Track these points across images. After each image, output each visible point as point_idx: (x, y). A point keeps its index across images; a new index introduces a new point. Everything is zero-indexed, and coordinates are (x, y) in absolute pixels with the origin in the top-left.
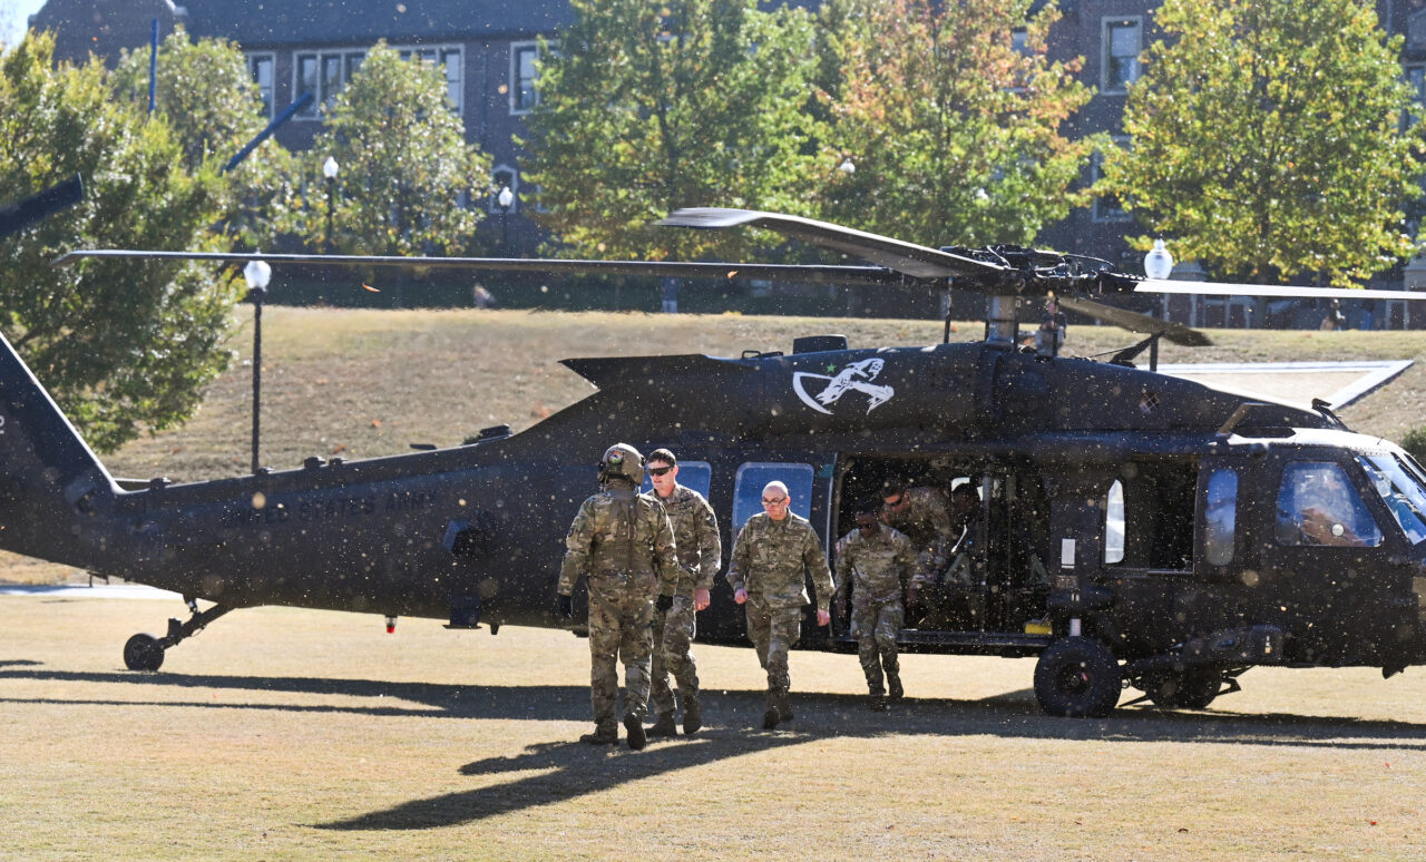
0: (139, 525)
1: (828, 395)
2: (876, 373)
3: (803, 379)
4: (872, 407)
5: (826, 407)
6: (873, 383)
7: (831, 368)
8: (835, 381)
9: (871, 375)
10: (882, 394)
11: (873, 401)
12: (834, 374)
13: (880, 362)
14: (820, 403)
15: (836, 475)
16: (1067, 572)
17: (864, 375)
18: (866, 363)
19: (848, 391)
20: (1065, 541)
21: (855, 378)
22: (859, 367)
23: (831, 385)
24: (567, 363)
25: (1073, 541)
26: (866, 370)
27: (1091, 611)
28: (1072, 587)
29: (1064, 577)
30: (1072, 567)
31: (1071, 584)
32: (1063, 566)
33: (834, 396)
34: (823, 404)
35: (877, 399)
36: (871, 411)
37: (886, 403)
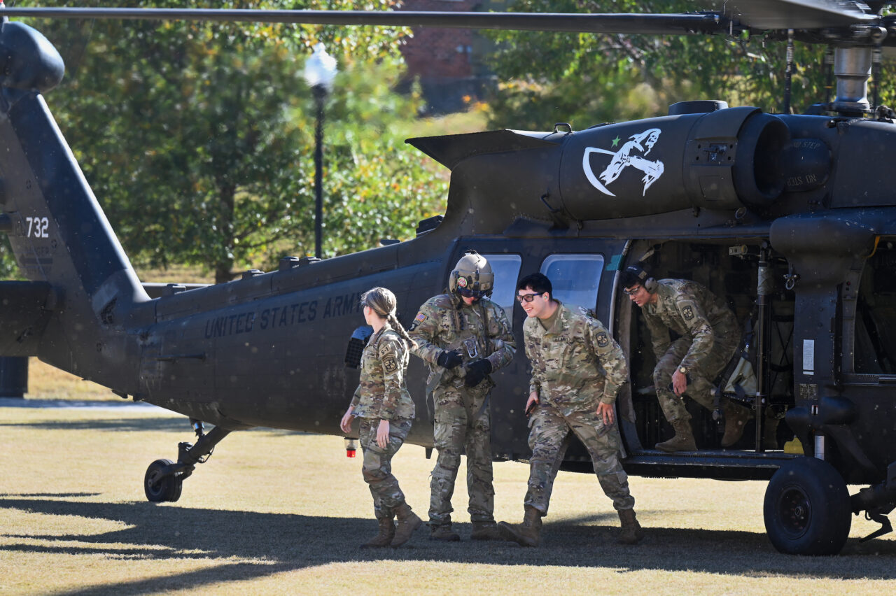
0: (144, 337)
1: (611, 173)
2: (651, 145)
3: (591, 154)
4: (646, 187)
5: (608, 187)
6: (647, 158)
7: (615, 142)
8: (617, 157)
9: (646, 148)
10: (653, 170)
11: (646, 178)
12: (616, 149)
13: (657, 132)
14: (603, 182)
16: (807, 379)
17: (641, 149)
18: (644, 135)
19: (626, 168)
20: (805, 342)
21: (634, 152)
22: (636, 141)
23: (613, 162)
24: (416, 142)
25: (812, 342)
26: (643, 143)
27: (828, 426)
28: (812, 397)
29: (805, 385)
30: (812, 373)
31: (812, 394)
32: (805, 373)
33: (615, 175)
34: (606, 184)
35: (650, 177)
36: (646, 191)
37: (657, 180)
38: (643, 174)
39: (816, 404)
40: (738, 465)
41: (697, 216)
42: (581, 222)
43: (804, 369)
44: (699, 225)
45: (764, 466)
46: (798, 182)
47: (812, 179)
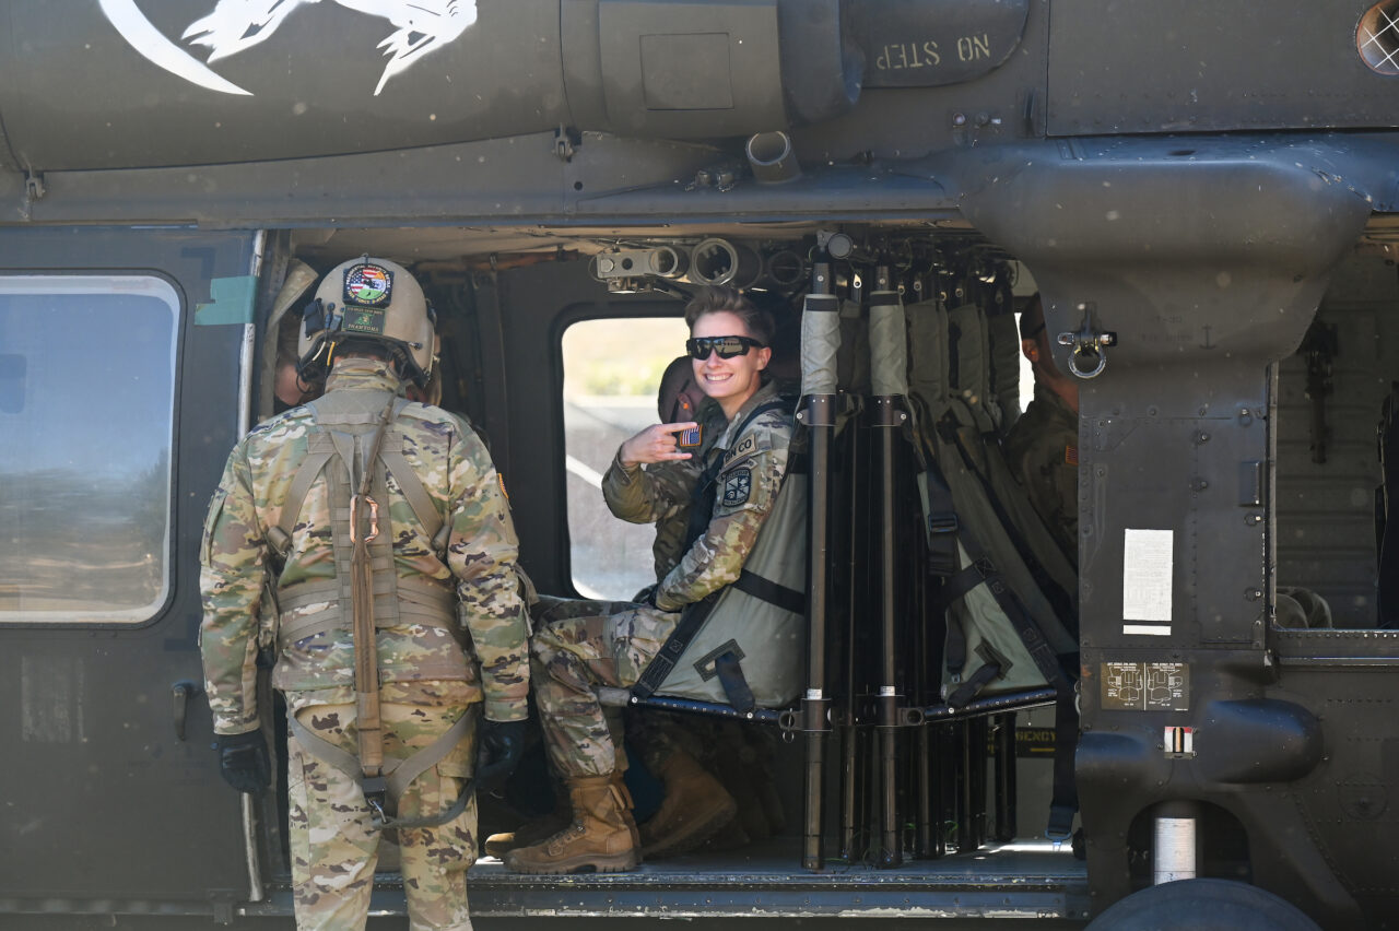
4: (394, 68)
5: (224, 68)
10: (429, 17)
11: (398, 41)
14: (201, 53)
15: (260, 316)
16: (1146, 650)
20: (1133, 537)
25: (1167, 536)
27: (1236, 788)
28: (1164, 703)
29: (1132, 667)
30: (1166, 631)
31: (1162, 692)
32: (1128, 630)
33: (253, 30)
34: (211, 59)
35: (414, 37)
36: (392, 80)
37: (447, 49)
38: (386, 27)
39: (1182, 722)
40: (755, 913)
41: (569, 159)
42: (40, 175)
43: (1126, 617)
44: (578, 186)
45: (877, 912)
46: (922, 56)
47: (976, 48)
